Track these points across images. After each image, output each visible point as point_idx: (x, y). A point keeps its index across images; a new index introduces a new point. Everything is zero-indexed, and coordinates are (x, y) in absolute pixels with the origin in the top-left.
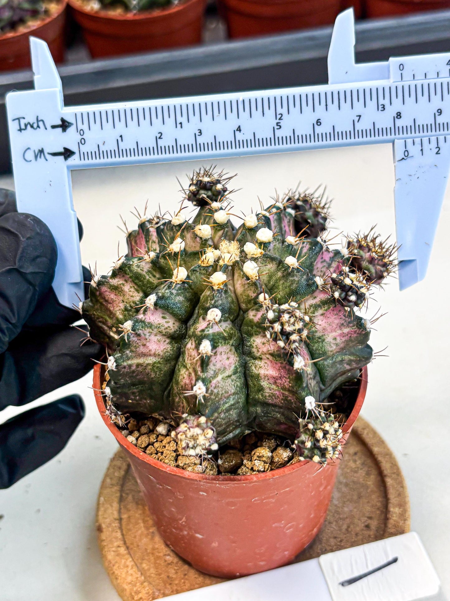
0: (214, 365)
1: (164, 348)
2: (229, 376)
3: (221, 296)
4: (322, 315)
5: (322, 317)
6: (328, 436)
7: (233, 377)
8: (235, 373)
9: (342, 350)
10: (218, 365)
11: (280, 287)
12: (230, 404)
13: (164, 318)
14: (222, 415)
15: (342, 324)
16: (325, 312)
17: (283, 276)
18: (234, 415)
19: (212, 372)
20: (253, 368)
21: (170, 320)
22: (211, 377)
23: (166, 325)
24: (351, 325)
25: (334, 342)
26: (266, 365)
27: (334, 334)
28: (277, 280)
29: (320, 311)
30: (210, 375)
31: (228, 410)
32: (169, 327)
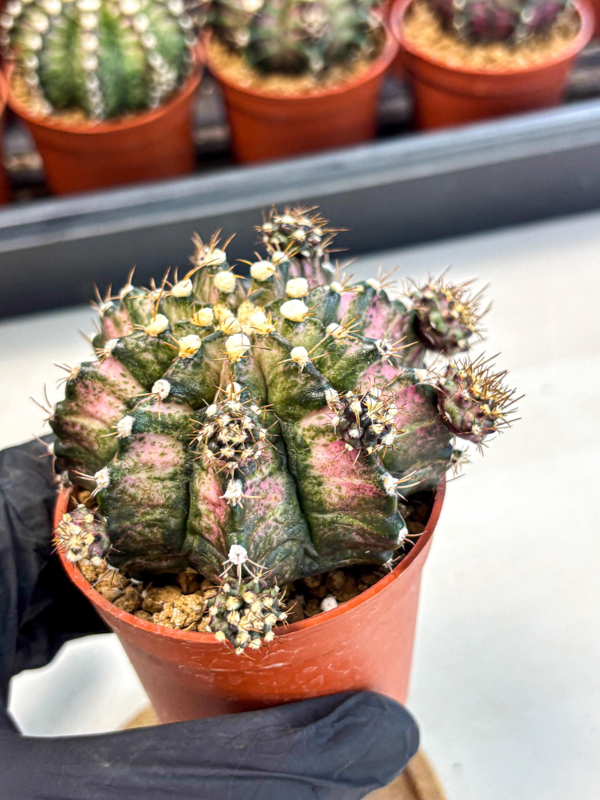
0: (138, 455)
1: (115, 414)
2: (162, 480)
3: (185, 369)
4: (325, 446)
5: (323, 449)
6: (247, 611)
7: (169, 484)
8: (172, 478)
9: (346, 508)
10: (145, 457)
11: (279, 386)
12: (153, 518)
13: (123, 375)
14: (139, 528)
15: (353, 471)
16: (328, 442)
17: (284, 372)
18: (159, 536)
19: (132, 464)
20: (197, 480)
21: (130, 381)
22: (126, 469)
23: (123, 386)
24: (366, 477)
25: (337, 491)
26: (209, 482)
27: (338, 480)
28: (277, 374)
29: (323, 440)
30: (127, 466)
31: (149, 525)
32: (126, 390)
